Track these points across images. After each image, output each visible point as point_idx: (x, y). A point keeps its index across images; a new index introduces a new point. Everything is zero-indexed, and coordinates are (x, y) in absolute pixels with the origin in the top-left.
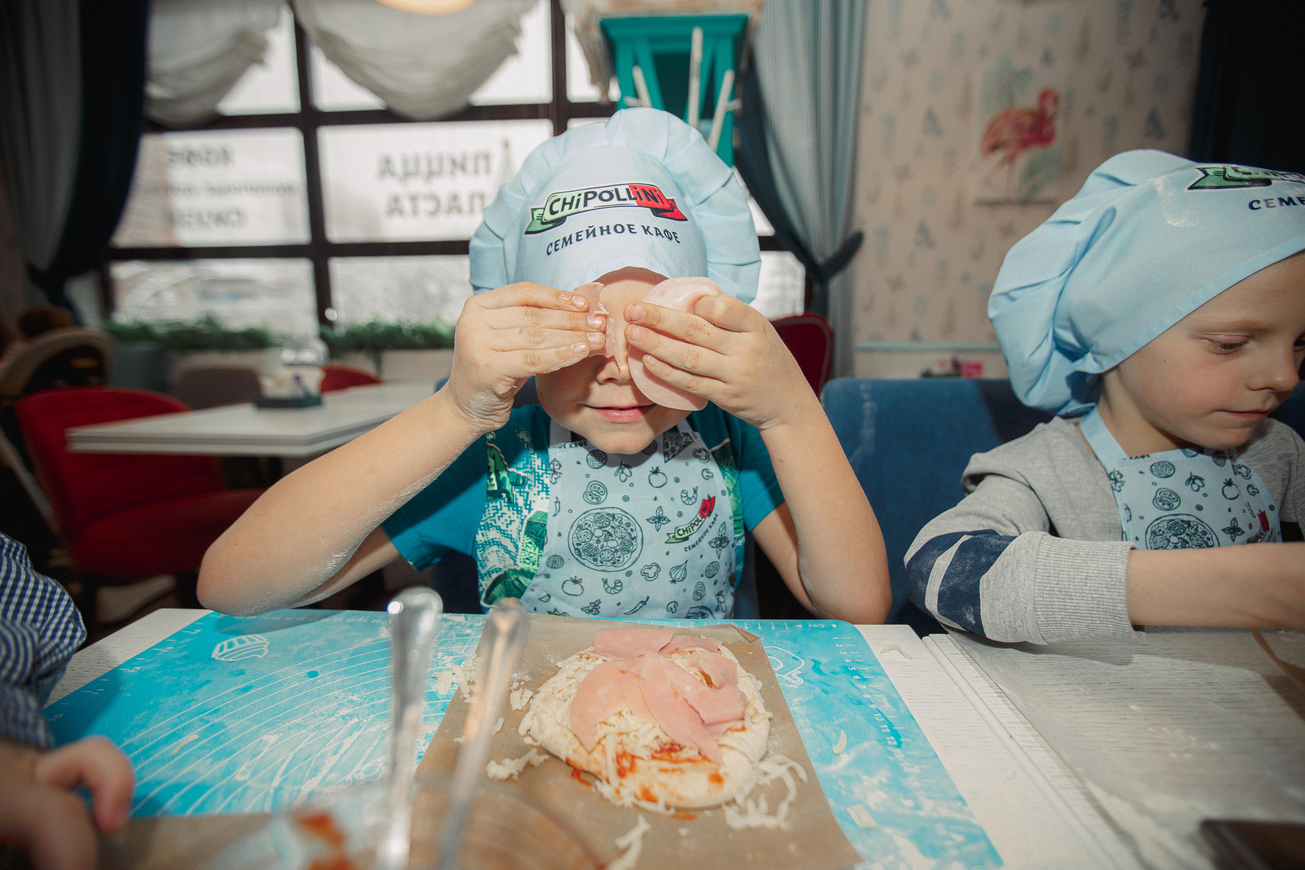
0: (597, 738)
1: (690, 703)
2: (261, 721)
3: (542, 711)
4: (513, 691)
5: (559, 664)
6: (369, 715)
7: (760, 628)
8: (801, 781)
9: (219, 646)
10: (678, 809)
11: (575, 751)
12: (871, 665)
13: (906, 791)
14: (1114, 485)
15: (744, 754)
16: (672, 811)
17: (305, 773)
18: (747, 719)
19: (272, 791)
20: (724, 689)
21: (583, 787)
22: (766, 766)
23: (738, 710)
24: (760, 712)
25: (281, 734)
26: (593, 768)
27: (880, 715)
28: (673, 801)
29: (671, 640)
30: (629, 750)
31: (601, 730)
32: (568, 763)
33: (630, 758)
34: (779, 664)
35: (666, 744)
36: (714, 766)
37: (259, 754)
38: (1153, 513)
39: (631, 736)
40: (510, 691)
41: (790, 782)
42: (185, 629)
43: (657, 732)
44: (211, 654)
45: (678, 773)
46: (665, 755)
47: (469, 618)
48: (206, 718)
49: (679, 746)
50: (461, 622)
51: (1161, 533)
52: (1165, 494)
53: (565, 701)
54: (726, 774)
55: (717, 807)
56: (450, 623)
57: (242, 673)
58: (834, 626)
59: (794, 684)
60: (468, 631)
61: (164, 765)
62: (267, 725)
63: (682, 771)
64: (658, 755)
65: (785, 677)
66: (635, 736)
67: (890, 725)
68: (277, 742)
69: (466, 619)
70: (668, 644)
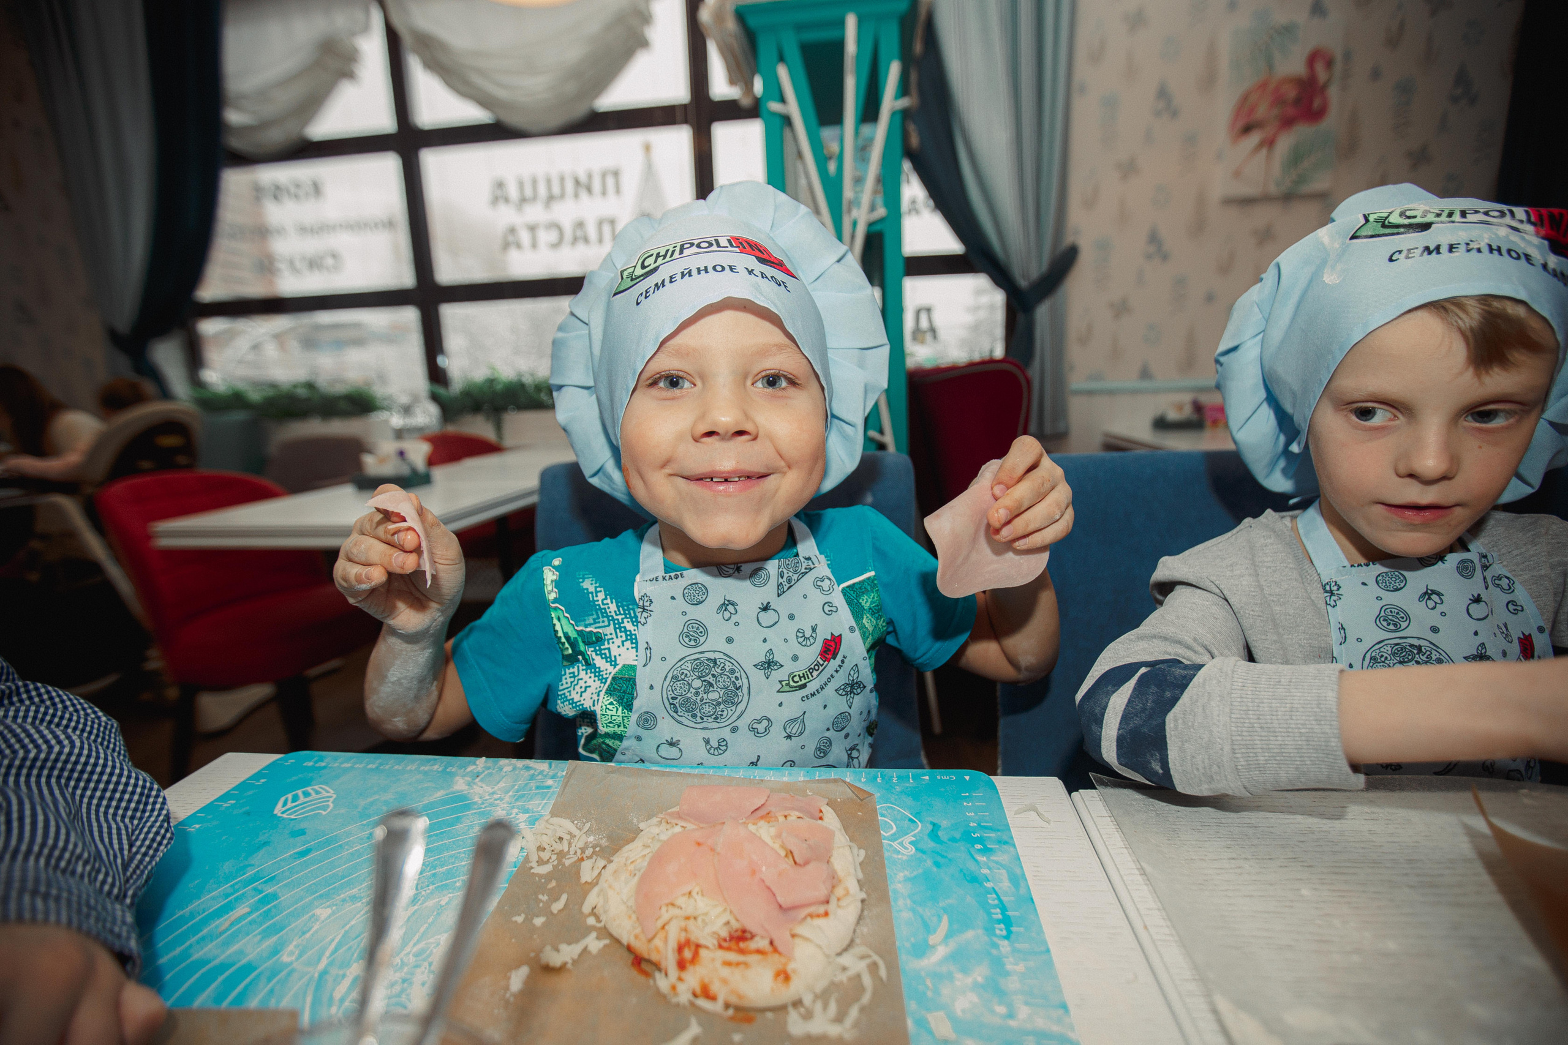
0: (660, 923)
1: (768, 884)
2: (316, 892)
3: (610, 887)
4: (585, 859)
5: (642, 826)
6: (428, 886)
7: (879, 780)
8: (881, 979)
9: (283, 799)
10: (738, 1009)
11: (636, 937)
12: (998, 830)
13: (1000, 994)
14: (1328, 599)
15: (820, 947)
16: (731, 1012)
17: (353, 955)
18: (833, 901)
19: (316, 975)
20: (810, 867)
21: (641, 979)
22: (846, 960)
23: (822, 892)
24: (852, 891)
25: (334, 908)
26: (654, 957)
27: (994, 896)
28: (734, 1000)
29: (766, 801)
30: (693, 938)
31: (665, 915)
32: (629, 948)
33: (693, 948)
34: (892, 829)
35: (736, 931)
36: (783, 960)
37: (309, 931)
38: (1374, 634)
39: (700, 919)
40: (582, 859)
41: (867, 980)
42: (250, 779)
43: (727, 917)
44: (273, 811)
45: (742, 966)
46: (733, 945)
47: (553, 766)
48: (260, 887)
49: (751, 933)
50: (543, 771)
51: (1383, 659)
52: (1391, 612)
53: (635, 875)
54: (794, 971)
55: (782, 1009)
56: (532, 772)
57: (302, 832)
58: (967, 778)
59: (903, 854)
60: (550, 782)
61: (212, 941)
62: (321, 896)
63: (746, 965)
64: (725, 944)
65: (895, 844)
66: (703, 921)
67: (1004, 909)
68: (329, 917)
69: (550, 767)
70: (763, 805)
